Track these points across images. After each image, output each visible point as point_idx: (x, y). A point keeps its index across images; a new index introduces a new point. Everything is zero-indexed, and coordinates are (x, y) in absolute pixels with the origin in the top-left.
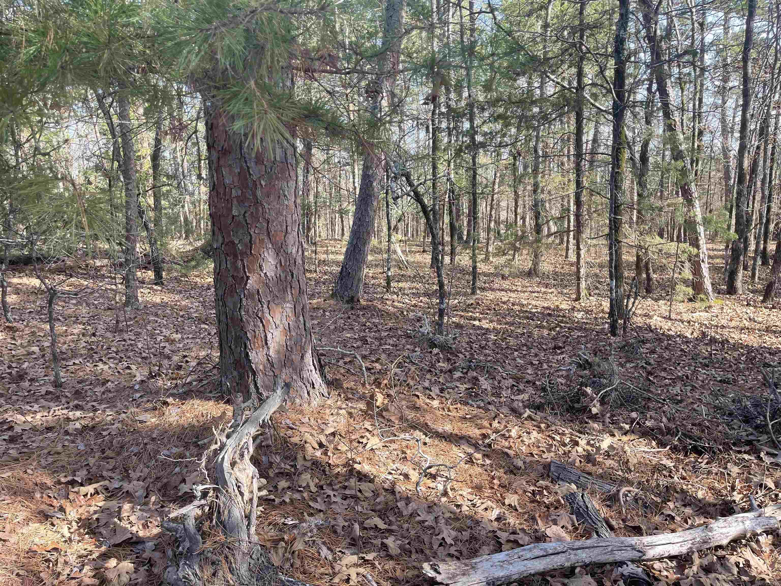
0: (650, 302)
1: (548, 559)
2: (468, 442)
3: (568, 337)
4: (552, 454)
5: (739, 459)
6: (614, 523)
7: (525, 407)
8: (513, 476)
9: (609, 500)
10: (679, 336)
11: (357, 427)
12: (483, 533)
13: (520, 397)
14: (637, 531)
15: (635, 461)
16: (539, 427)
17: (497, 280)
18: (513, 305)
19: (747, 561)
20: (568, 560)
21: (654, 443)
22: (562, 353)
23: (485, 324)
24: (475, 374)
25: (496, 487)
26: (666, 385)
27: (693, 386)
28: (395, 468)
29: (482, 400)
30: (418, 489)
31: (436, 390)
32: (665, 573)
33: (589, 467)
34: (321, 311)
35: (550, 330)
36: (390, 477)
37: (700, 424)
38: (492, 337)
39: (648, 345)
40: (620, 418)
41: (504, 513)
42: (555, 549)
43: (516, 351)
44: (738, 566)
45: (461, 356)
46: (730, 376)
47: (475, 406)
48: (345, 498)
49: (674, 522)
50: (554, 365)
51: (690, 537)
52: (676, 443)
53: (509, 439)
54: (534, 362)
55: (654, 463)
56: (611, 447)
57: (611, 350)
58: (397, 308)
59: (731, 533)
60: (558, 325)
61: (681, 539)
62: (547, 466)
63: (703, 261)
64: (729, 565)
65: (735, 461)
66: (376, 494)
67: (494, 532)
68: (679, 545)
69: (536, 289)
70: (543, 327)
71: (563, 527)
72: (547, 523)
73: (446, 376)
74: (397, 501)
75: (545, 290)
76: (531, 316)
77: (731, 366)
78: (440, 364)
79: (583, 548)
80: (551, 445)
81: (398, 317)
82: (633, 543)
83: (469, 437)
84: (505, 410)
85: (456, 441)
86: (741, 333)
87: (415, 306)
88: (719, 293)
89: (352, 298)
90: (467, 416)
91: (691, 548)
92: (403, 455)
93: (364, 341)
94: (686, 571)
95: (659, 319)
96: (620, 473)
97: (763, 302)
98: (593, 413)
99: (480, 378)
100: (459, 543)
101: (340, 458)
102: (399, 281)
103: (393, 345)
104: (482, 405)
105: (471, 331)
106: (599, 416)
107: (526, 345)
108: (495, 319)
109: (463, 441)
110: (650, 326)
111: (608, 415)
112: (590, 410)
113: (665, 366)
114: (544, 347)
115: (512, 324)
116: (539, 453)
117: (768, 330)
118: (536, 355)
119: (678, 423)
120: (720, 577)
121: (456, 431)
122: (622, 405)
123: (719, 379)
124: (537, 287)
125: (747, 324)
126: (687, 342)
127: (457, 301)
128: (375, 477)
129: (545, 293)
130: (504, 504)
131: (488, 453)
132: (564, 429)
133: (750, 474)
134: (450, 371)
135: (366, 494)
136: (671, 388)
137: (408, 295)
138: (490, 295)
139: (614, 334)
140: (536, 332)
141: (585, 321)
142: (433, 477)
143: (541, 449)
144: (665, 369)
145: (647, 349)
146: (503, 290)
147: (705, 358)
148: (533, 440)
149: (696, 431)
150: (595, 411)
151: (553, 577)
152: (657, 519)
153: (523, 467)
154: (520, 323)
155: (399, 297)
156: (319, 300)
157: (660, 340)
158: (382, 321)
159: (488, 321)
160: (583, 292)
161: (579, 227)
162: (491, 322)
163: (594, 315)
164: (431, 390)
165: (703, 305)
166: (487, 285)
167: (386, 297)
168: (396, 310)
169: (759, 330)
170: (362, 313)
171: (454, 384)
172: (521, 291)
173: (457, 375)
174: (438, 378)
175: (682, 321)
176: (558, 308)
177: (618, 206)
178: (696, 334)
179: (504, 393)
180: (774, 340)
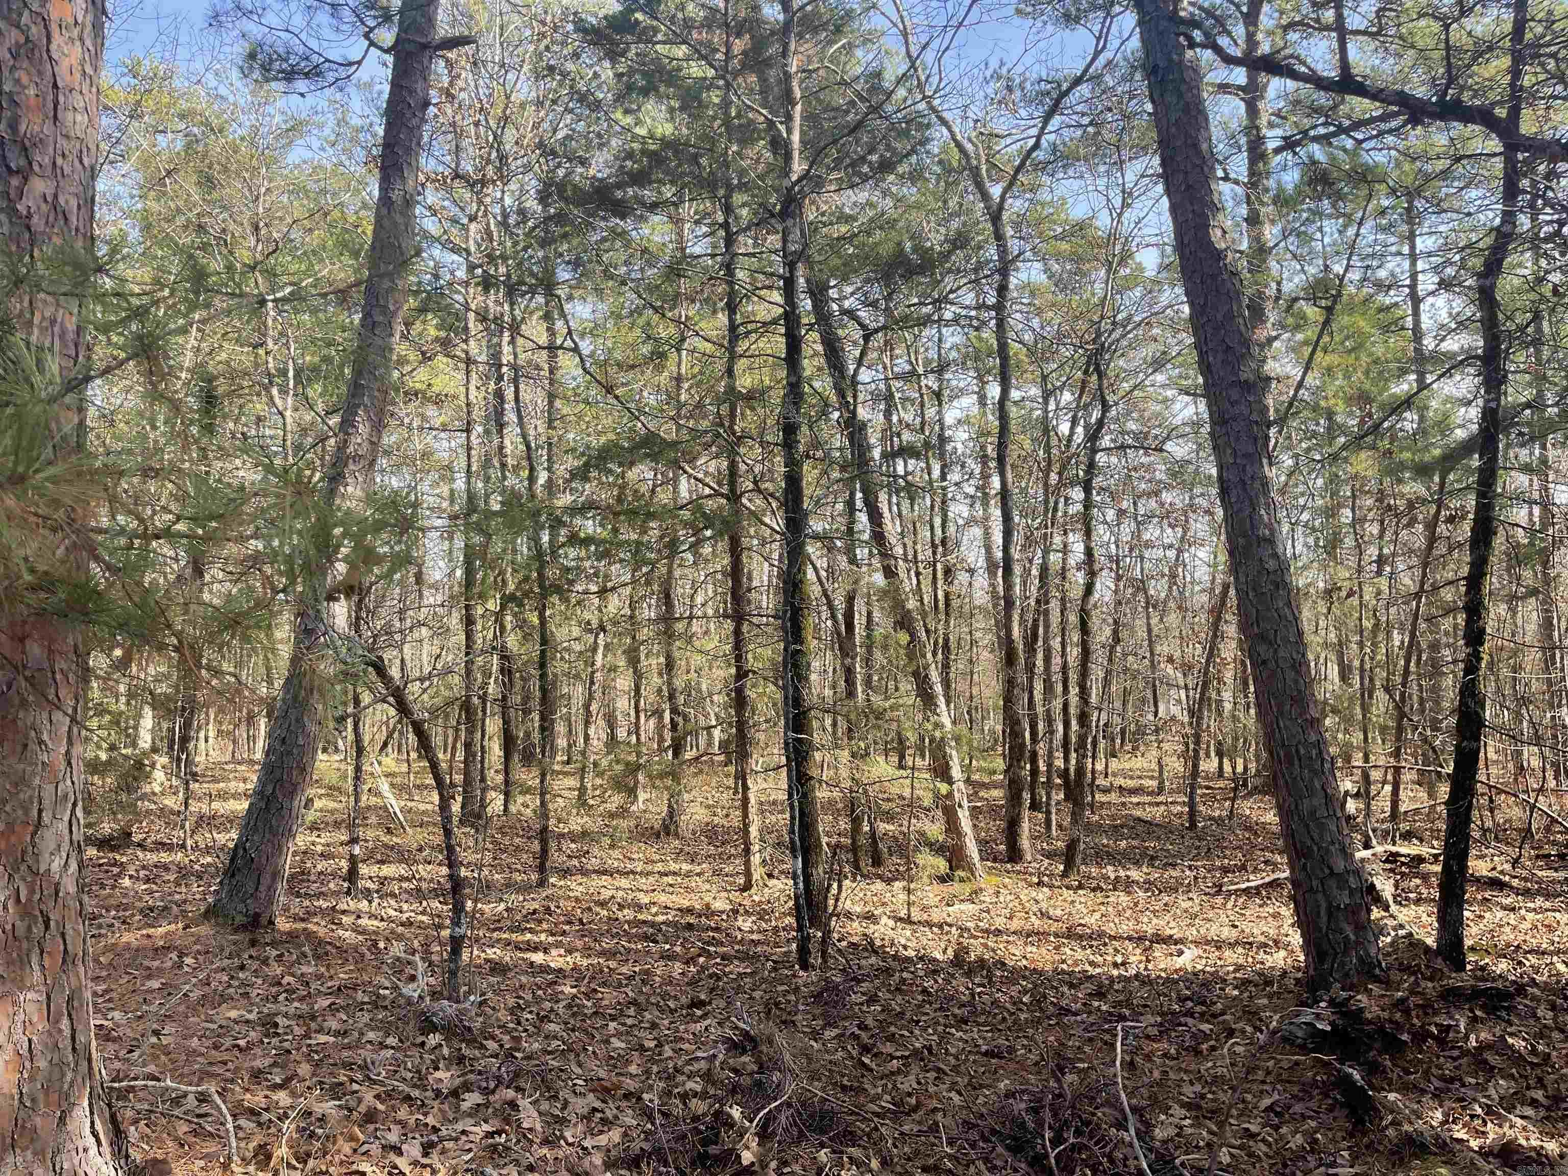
0: (879, 886)
3: (719, 979)
7: (606, 1164)
10: (921, 959)
13: (603, 1140)
17: (595, 851)
18: (621, 907)
22: (705, 1016)
23: (556, 960)
24: (511, 1093)
26: (892, 1073)
27: (939, 1070)
31: (414, 1149)
34: (174, 956)
35: (687, 963)
37: (936, 1168)
38: (568, 990)
39: (865, 985)
43: (613, 1018)
45: (492, 1045)
46: (1002, 1041)
50: (686, 1046)
54: (647, 1044)
57: (797, 1002)
58: (363, 932)
60: (703, 952)
63: (960, 806)
69: (673, 867)
70: (673, 957)
73: (446, 1107)
75: (689, 867)
76: (653, 933)
77: (1004, 1019)
78: (439, 1074)
81: (363, 956)
86: (1026, 944)
87: (409, 924)
88: (995, 860)
89: (257, 916)
93: (269, 1025)
95: (891, 923)
97: (1065, 875)
99: (520, 1102)
102: (382, 862)
103: (337, 1034)
105: (524, 979)
106: (756, 1167)
107: (634, 1003)
108: (579, 944)
110: (871, 943)
112: (739, 1157)
113: (892, 1029)
114: (671, 1004)
115: (612, 954)
117: (1071, 934)
118: (654, 1026)
122: (801, 1135)
123: (984, 1048)
124: (675, 860)
125: (1037, 923)
126: (934, 971)
127: (502, 906)
129: (688, 875)
134: (455, 1094)
136: (900, 1079)
137: (395, 897)
138: (577, 886)
139: (805, 966)
140: (659, 970)
141: (755, 937)
144: (893, 1035)
145: (863, 994)
146: (604, 872)
147: (964, 1005)
154: (629, 951)
155: (374, 904)
156: (173, 927)
157: (888, 972)
158: (323, 969)
159: (562, 951)
160: (758, 873)
161: (744, 744)
162: (570, 952)
163: (773, 923)
164: (400, 1154)
165: (967, 888)
166: (575, 862)
167: (342, 906)
168: (360, 938)
169: (1056, 935)
170: (275, 953)
171: (460, 1127)
172: (641, 873)
173: (472, 1099)
174: (425, 1114)
175: (929, 924)
176: (708, 911)
177: (804, 713)
178: (950, 953)
179: (568, 1134)
180: (1080, 954)
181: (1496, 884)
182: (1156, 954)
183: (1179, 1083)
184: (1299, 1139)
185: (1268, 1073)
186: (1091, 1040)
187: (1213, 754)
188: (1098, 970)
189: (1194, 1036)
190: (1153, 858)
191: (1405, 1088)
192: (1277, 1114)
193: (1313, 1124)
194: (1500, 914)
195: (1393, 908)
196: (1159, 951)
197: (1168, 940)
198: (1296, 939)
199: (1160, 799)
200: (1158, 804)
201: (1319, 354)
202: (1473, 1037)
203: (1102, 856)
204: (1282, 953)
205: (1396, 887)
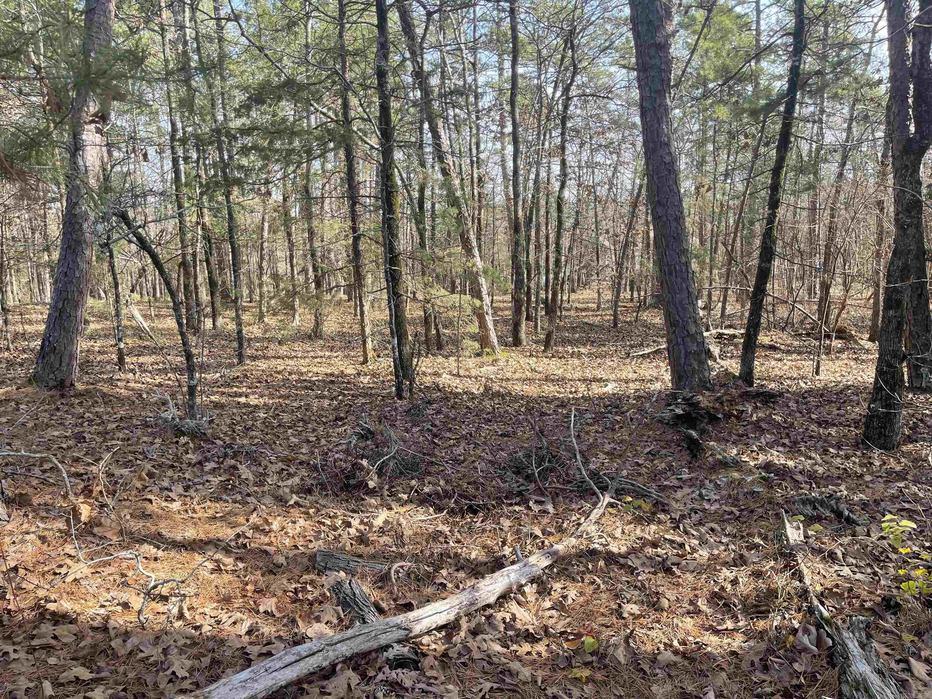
0: (440, 359)
1: (302, 664)
2: (216, 546)
3: (351, 406)
4: (321, 542)
5: (510, 512)
6: (384, 605)
7: (292, 492)
8: (272, 577)
9: (380, 581)
10: (465, 393)
11: (53, 554)
12: (228, 653)
13: (289, 482)
14: (409, 607)
15: (411, 532)
16: (308, 513)
17: (272, 346)
18: (290, 374)
19: (514, 615)
20: (325, 659)
21: (431, 510)
22: (344, 425)
23: (253, 400)
24: (233, 462)
25: (249, 594)
26: (450, 446)
27: (475, 444)
28: (110, 599)
29: (240, 492)
30: (141, 618)
31: (179, 489)
32: (433, 646)
33: (362, 549)
34: (13, 404)
35: (332, 400)
36: (102, 611)
37: (475, 482)
38: (262, 415)
39: (435, 406)
40: (399, 488)
41: (257, 623)
42: (310, 649)
43: (290, 428)
44: (504, 622)
45: (219, 442)
46: (510, 429)
47: (230, 501)
48: (32, 650)
49: (446, 590)
50: (334, 439)
51: (457, 602)
52: (453, 505)
53: (269, 534)
54: (311, 439)
55: (430, 530)
56: (386, 522)
57: (396, 415)
58: (133, 390)
59: (498, 589)
60: (341, 393)
61: (448, 606)
62: (312, 558)
63: (487, 314)
64: (496, 623)
65: (507, 515)
66: (79, 636)
67: (243, 648)
68: (446, 613)
69: (320, 353)
70: (323, 397)
71: (326, 623)
72: (309, 622)
73: (195, 469)
74: (111, 640)
75: (329, 354)
76: (310, 386)
77: (511, 419)
78: (189, 456)
79: (343, 641)
80: (319, 532)
81: (134, 402)
82: (399, 621)
83: (219, 540)
84: (268, 500)
85: (201, 548)
86: (523, 384)
87: (160, 385)
88: (506, 346)
89: (62, 381)
90: (218, 515)
91: (458, 613)
92: (123, 580)
93: (80, 438)
94: (454, 638)
95: (448, 377)
96: (394, 549)
97: (544, 351)
98: (370, 487)
99: (239, 466)
100: (196, 674)
101: (25, 599)
102: (140, 355)
103: (123, 440)
104: (239, 498)
105: (235, 411)
106: (377, 489)
107: (302, 420)
108: (267, 392)
109: (210, 547)
110: (438, 386)
111: (387, 487)
112: (367, 485)
113: (450, 426)
114: (324, 420)
115: (287, 397)
116: (305, 544)
117: (547, 379)
118: (314, 430)
119: (455, 484)
120: (486, 637)
121: (202, 536)
122: (401, 473)
123: (500, 433)
124: (321, 350)
125: (529, 375)
126: (473, 398)
127: (218, 375)
128: (78, 614)
129: (329, 357)
130: (258, 612)
131: (242, 556)
132: (335, 511)
133: (520, 525)
134: (200, 463)
135: (65, 640)
136: (454, 448)
137: (150, 372)
138: (263, 365)
139: (400, 397)
140: (315, 404)
141: (371, 385)
142: (164, 599)
143: (308, 538)
144: (451, 429)
145: (434, 410)
146: (279, 357)
147: (489, 413)
148: (298, 529)
149: (471, 490)
150: (371, 484)
151: (310, 683)
152: (430, 590)
153: (285, 564)
154: (297, 395)
155: (137, 375)
156: (9, 388)
157: (447, 399)
158: (109, 409)
159: (257, 396)
160: (371, 354)
161: (360, 279)
162: (262, 396)
163: (381, 379)
164: (171, 490)
165: (490, 359)
166: (260, 353)
167: (116, 377)
168: (130, 392)
169: (539, 380)
170: (77, 401)
171: (205, 478)
172: (301, 357)
173: (209, 466)
174: (184, 473)
175: (470, 377)
176: (342, 374)
177: (396, 256)
178: (482, 390)
179: (269, 480)
180: (552, 388)
181: (772, 348)
182: (594, 387)
183: (603, 444)
184: (663, 465)
185: (649, 437)
186: (557, 426)
187: (628, 290)
188: (562, 395)
189: (612, 423)
190: (593, 342)
191: (718, 440)
192: (653, 455)
193: (671, 459)
194: (773, 363)
195: (718, 360)
196: (594, 386)
197: (600, 380)
198: (668, 377)
199: (598, 313)
200: (597, 316)
201: (701, 42)
202: (755, 415)
203: (565, 342)
204: (660, 383)
205: (721, 351)
